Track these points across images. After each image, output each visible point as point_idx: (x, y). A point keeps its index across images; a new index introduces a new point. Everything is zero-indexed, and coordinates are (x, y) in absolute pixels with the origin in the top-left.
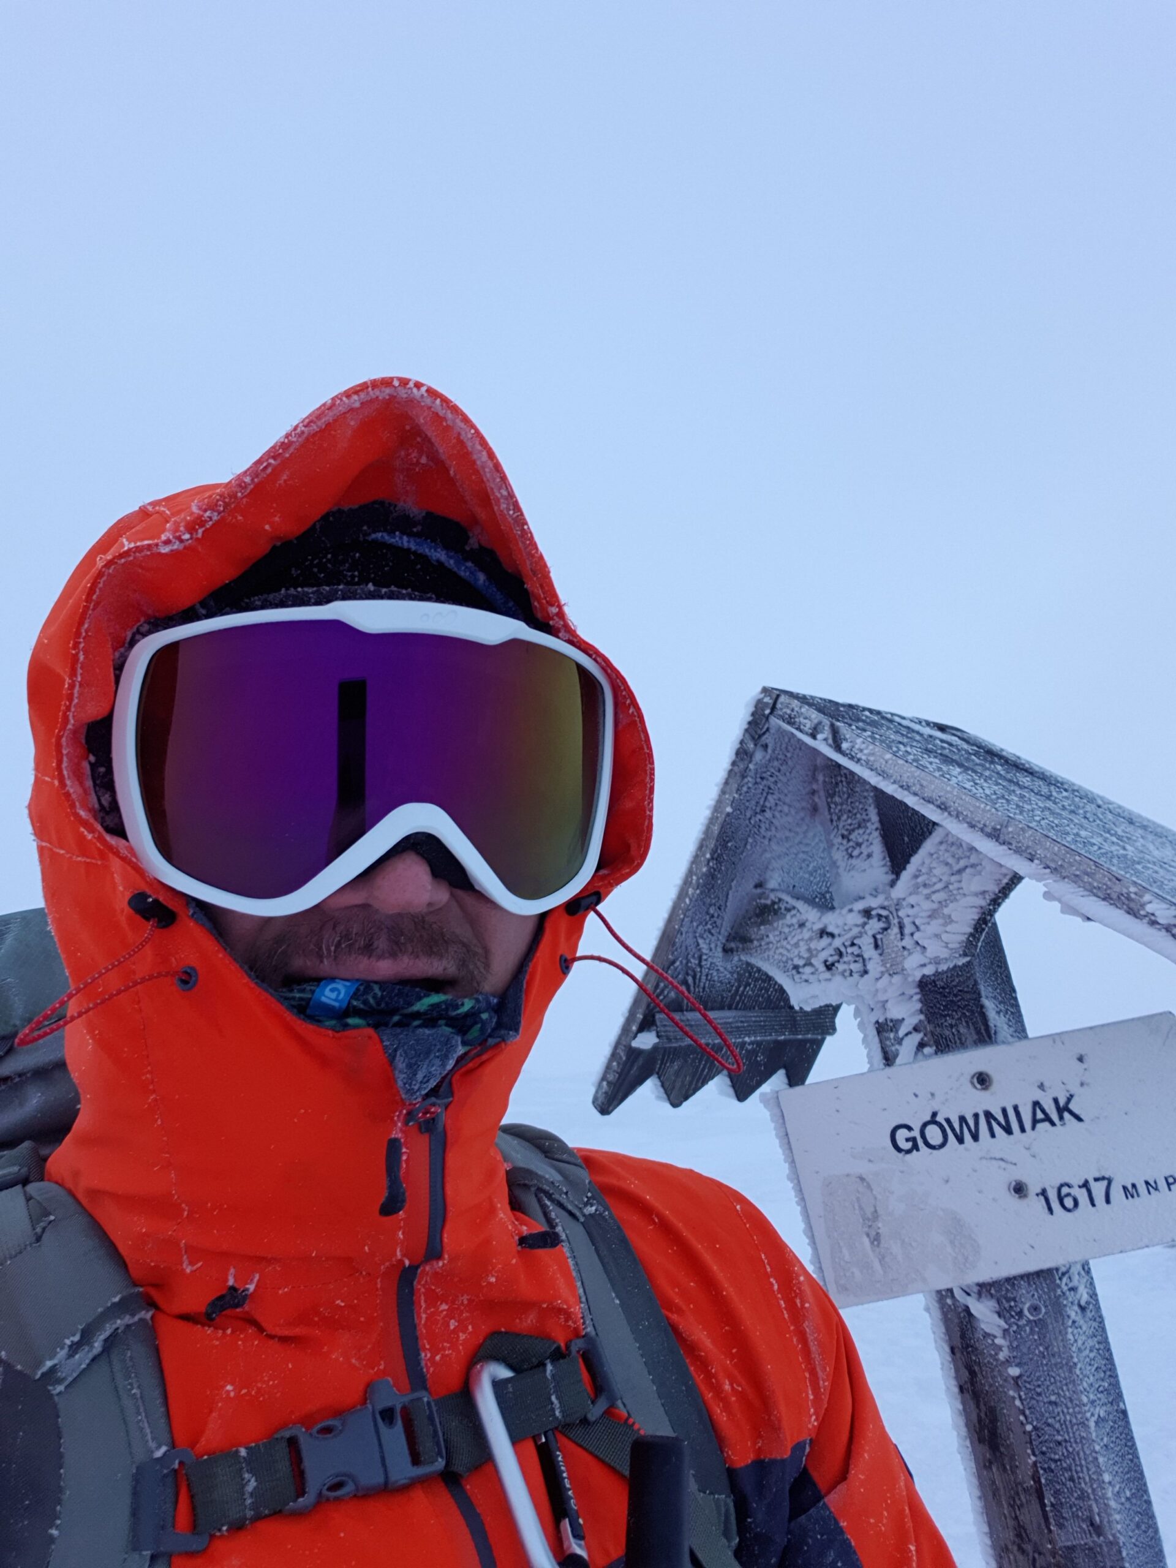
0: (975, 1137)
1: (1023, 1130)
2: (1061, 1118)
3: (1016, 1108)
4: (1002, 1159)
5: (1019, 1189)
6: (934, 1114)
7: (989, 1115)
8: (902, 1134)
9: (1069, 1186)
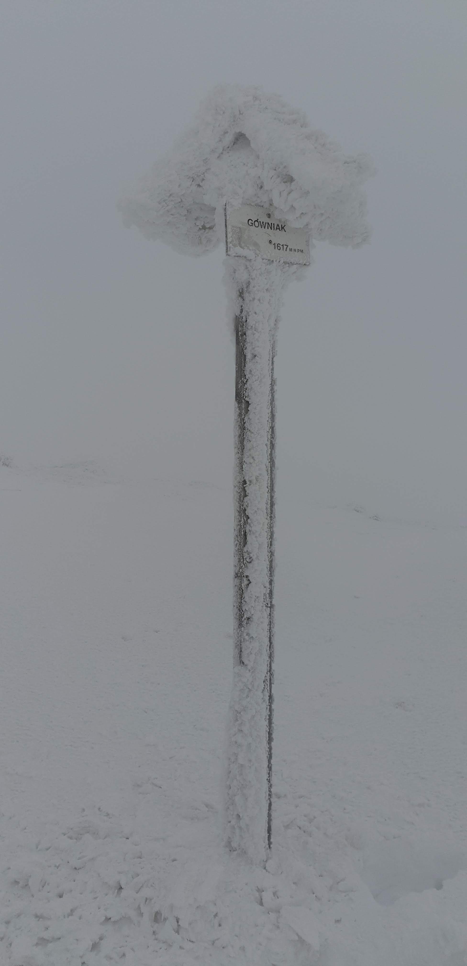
0: (265, 228)
1: (274, 230)
2: (282, 230)
3: (274, 224)
4: (269, 234)
5: (270, 242)
6: (258, 220)
7: (268, 223)
8: (250, 221)
9: (280, 245)
